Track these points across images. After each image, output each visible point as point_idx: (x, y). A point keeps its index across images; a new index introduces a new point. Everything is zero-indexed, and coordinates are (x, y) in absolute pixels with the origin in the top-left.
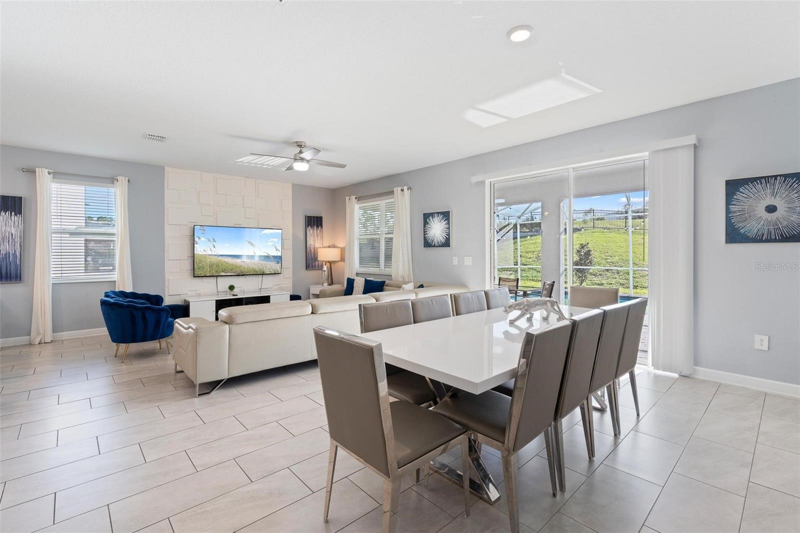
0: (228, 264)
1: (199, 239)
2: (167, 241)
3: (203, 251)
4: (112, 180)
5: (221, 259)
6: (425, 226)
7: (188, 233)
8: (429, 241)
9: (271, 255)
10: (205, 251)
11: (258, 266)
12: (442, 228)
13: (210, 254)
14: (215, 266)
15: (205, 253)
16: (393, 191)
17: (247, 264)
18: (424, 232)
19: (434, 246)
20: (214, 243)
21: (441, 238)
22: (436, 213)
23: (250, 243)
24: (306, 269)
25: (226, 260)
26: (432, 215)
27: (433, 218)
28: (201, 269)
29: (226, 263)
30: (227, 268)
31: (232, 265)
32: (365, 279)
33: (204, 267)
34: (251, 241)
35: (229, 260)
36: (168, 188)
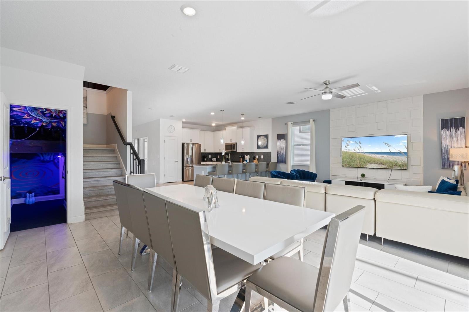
0: (372, 158)
1: (349, 142)
2: (331, 148)
3: (353, 150)
5: (366, 155)
9: (402, 152)
10: (354, 150)
11: (393, 159)
13: (359, 151)
14: (363, 159)
15: (355, 151)
17: (385, 158)
20: (360, 145)
23: (386, 144)
25: (370, 155)
28: (353, 162)
29: (370, 157)
30: (371, 160)
31: (374, 159)
33: (355, 160)
34: (386, 143)
35: (372, 155)
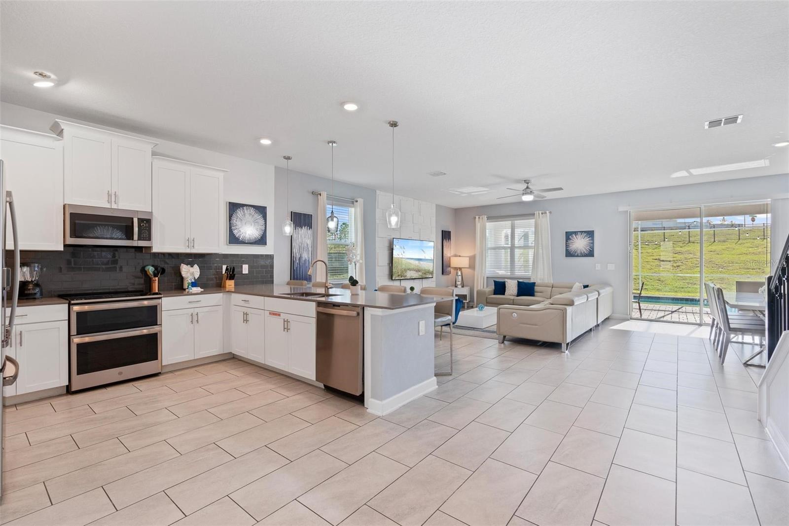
2: (377, 250)
4: (353, 202)
6: (567, 241)
7: (387, 244)
8: (571, 253)
12: (585, 243)
15: (399, 257)
16: (535, 214)
18: (566, 246)
19: (578, 256)
21: (585, 250)
22: (579, 232)
24: (443, 274)
26: (576, 233)
27: (576, 235)
32: (518, 282)
33: (398, 272)
36: (378, 208)
